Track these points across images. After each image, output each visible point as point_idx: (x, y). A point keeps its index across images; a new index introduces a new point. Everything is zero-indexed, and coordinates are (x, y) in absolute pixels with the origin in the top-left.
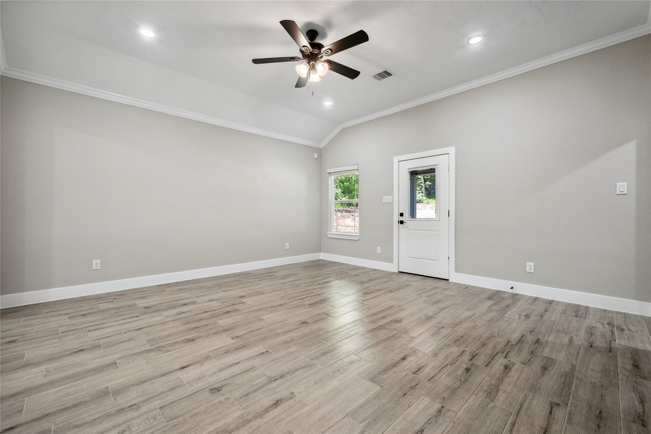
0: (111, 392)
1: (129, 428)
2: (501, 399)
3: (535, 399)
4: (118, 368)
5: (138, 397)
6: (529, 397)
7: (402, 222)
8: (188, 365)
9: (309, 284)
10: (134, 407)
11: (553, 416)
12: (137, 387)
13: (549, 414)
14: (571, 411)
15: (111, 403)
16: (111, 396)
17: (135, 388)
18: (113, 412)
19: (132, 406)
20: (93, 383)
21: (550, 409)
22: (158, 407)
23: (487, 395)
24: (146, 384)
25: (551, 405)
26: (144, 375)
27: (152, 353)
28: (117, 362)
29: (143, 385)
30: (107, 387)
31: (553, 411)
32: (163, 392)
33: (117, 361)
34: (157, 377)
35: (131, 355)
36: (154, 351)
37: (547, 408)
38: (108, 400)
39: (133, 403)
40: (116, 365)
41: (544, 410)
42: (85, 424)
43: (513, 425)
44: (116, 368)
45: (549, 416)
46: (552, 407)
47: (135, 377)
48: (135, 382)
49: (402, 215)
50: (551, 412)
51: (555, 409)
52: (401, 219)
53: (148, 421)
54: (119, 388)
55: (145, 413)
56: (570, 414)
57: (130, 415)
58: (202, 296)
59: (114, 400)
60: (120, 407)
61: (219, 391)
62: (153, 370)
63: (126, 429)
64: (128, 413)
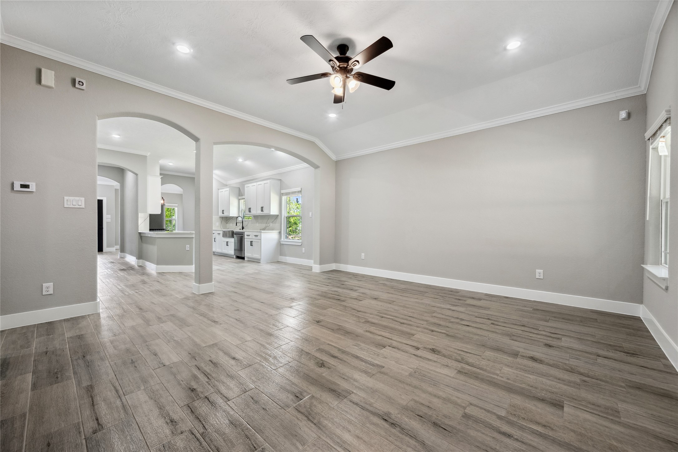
2: (142, 396)
3: (118, 418)
6: (123, 415)
9: (444, 317)
11: (94, 419)
13: (98, 417)
14: (80, 436)
21: (99, 421)
23: (153, 390)
25: (101, 425)
31: (96, 422)
37: (103, 421)
41: (103, 417)
43: (117, 391)
45: (97, 415)
46: (99, 424)
50: (97, 420)
51: (95, 425)
56: (80, 433)
58: (375, 290)
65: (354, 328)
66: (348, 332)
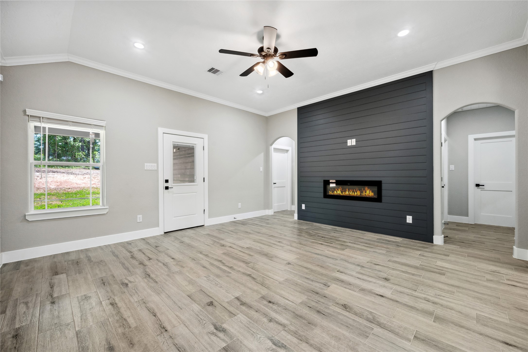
0: (434, 317)
1: (436, 295)
4: (416, 331)
5: (421, 302)
7: (167, 188)
8: (378, 295)
10: (427, 300)
12: (416, 307)
15: (437, 310)
16: (435, 314)
17: (418, 307)
18: (439, 305)
19: (428, 301)
20: (442, 333)
22: (417, 292)
24: (410, 305)
26: (406, 310)
27: (382, 321)
28: (413, 337)
29: (413, 305)
30: (434, 321)
32: (408, 295)
33: (412, 339)
34: (401, 303)
35: (397, 334)
36: (378, 322)
38: (438, 313)
39: (426, 301)
40: (417, 334)
42: (457, 311)
44: (418, 332)
47: (413, 313)
48: (415, 311)
49: (167, 181)
52: (166, 185)
53: (426, 291)
54: (427, 315)
55: (424, 294)
57: (431, 299)
59: (435, 311)
60: (434, 305)
61: (386, 278)
62: (398, 309)
63: (437, 295)
64: (432, 300)
65: (260, 258)
66: (265, 255)
